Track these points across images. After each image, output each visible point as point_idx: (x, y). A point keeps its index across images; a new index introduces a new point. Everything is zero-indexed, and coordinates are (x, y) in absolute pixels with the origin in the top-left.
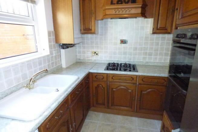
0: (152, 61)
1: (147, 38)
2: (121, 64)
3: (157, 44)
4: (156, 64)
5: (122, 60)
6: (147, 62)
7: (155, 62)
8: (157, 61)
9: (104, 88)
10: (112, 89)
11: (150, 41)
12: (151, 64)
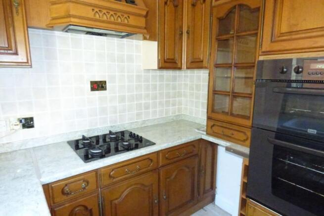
0: (151, 118)
1: (139, 77)
2: (105, 136)
3: (155, 88)
4: (156, 122)
5: (99, 126)
6: (144, 122)
7: (155, 119)
8: (158, 117)
9: (91, 210)
10: (111, 201)
11: (145, 83)
12: (150, 124)
